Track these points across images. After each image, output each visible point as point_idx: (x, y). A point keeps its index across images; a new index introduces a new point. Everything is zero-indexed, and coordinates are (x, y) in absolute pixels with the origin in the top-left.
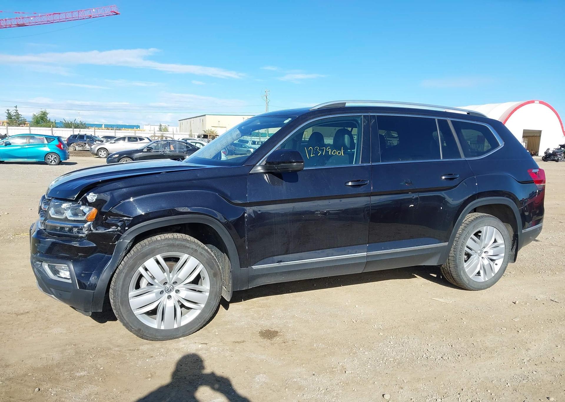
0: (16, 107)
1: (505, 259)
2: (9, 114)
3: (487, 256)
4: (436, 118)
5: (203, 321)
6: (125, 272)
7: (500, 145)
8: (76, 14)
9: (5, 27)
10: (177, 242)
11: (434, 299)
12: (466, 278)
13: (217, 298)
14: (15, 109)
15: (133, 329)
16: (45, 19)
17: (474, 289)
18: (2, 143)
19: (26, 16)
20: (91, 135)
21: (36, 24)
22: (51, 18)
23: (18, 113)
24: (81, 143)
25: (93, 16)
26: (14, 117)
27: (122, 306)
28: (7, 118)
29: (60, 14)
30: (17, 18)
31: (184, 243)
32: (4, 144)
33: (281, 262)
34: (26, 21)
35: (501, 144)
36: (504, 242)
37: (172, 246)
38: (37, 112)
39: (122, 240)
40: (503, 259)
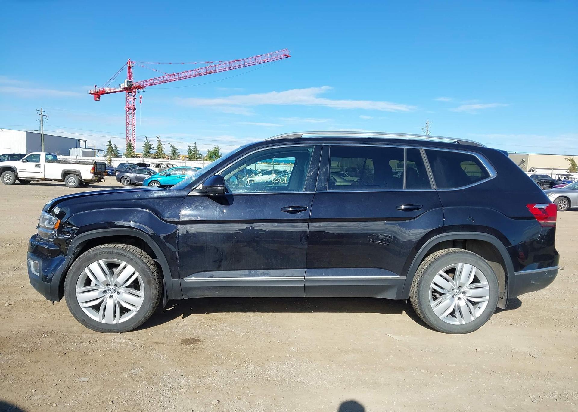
0: (195, 144)
1: (489, 303)
2: (190, 149)
3: (465, 297)
4: (405, 148)
5: (138, 321)
6: (73, 271)
7: (491, 176)
8: (252, 60)
9: (197, 76)
10: (116, 251)
11: (388, 334)
12: (433, 317)
13: (151, 303)
14: (194, 145)
15: (79, 319)
16: (227, 66)
17: (445, 331)
18: (164, 174)
19: (214, 65)
20: (251, 169)
21: (221, 70)
22: (232, 65)
23: (197, 149)
24: (241, 176)
25: (267, 61)
26: (193, 152)
27: (70, 298)
28: (188, 153)
29: (240, 61)
30: (207, 67)
31: (122, 252)
32: (165, 175)
33: (212, 277)
34: (213, 69)
35: (493, 174)
36: (488, 283)
37: (110, 254)
38: (211, 147)
39: (71, 245)
40: (488, 302)
